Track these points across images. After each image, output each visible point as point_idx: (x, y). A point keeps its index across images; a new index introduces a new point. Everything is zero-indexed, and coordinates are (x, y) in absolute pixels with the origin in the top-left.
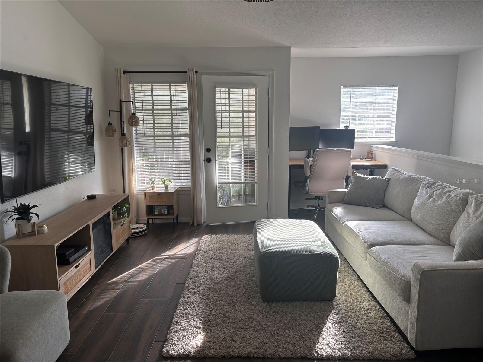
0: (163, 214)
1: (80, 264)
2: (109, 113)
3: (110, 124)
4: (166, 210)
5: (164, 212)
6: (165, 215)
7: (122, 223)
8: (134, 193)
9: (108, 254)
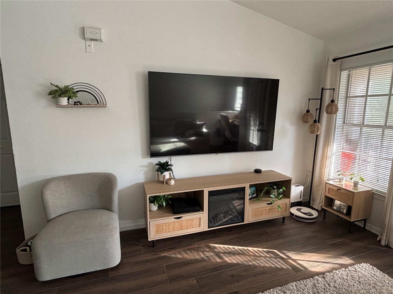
0: (342, 212)
1: (182, 217)
2: (309, 101)
3: (308, 111)
4: (346, 208)
5: (343, 210)
6: (343, 214)
7: (270, 202)
8: (324, 180)
9: (234, 222)
